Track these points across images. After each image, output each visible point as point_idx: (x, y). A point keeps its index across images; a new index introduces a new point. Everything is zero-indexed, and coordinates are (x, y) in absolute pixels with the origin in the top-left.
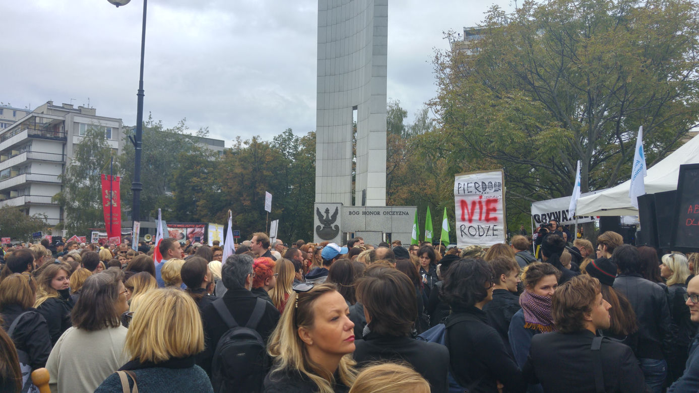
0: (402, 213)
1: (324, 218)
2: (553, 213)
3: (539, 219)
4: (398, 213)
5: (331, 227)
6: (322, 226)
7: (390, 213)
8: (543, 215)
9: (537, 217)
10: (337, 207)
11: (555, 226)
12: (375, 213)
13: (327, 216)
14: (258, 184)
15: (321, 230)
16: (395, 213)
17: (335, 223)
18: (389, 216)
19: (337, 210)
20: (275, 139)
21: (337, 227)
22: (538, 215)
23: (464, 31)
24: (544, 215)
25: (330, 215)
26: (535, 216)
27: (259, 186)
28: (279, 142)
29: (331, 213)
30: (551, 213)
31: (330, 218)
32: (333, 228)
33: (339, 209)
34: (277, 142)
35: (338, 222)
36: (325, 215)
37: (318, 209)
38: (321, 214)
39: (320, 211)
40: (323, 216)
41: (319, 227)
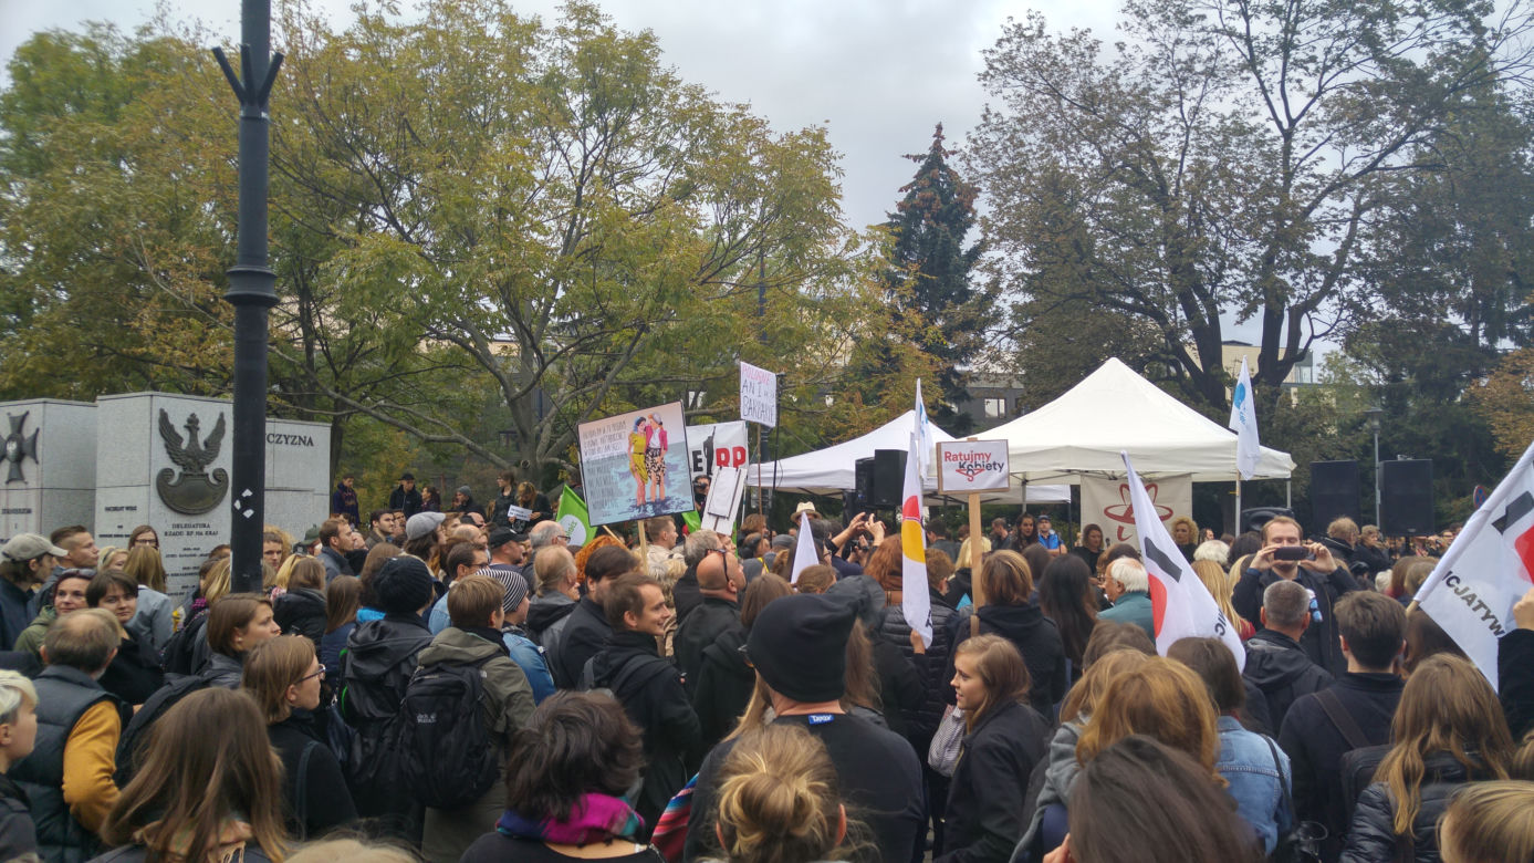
5: (205, 475)
19: (221, 423)
21: (221, 474)
31: (202, 446)
32: (211, 479)
37: (164, 417)
38: (177, 434)
39: (171, 421)
40: (180, 439)
41: (165, 475)
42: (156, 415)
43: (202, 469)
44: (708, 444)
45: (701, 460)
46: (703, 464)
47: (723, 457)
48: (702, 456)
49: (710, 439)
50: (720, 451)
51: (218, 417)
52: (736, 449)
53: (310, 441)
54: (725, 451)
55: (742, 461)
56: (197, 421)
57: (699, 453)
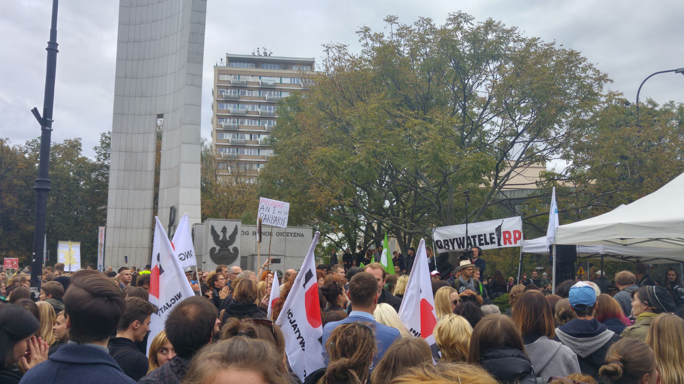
0: (296, 235)
1: (221, 238)
2: (456, 239)
3: (441, 245)
4: (293, 235)
5: (229, 249)
6: (218, 248)
7: (284, 234)
8: (445, 241)
9: (439, 243)
10: (236, 226)
11: (476, 253)
12: (267, 234)
13: (224, 235)
14: (5, 194)
15: (216, 252)
16: (290, 234)
17: (234, 245)
18: (282, 238)
19: (236, 229)
20: (28, 144)
21: (236, 250)
22: (440, 241)
23: (227, 57)
24: (447, 240)
25: (228, 234)
26: (437, 241)
27: (7, 196)
28: (33, 148)
29: (229, 233)
30: (454, 239)
31: (228, 239)
32: (231, 251)
33: (239, 228)
34: (29, 147)
35: (237, 244)
36: (221, 235)
37: (213, 228)
38: (217, 234)
39: (215, 229)
40: (219, 236)
41: (213, 249)
42: (210, 227)
43: (227, 247)
44: (498, 229)
45: (494, 238)
46: (496, 240)
47: (507, 236)
48: (495, 236)
49: (500, 227)
50: (505, 233)
51: (235, 227)
52: (515, 232)
53: (302, 235)
54: (508, 232)
55: (520, 238)
56: (226, 229)
57: (493, 234)
